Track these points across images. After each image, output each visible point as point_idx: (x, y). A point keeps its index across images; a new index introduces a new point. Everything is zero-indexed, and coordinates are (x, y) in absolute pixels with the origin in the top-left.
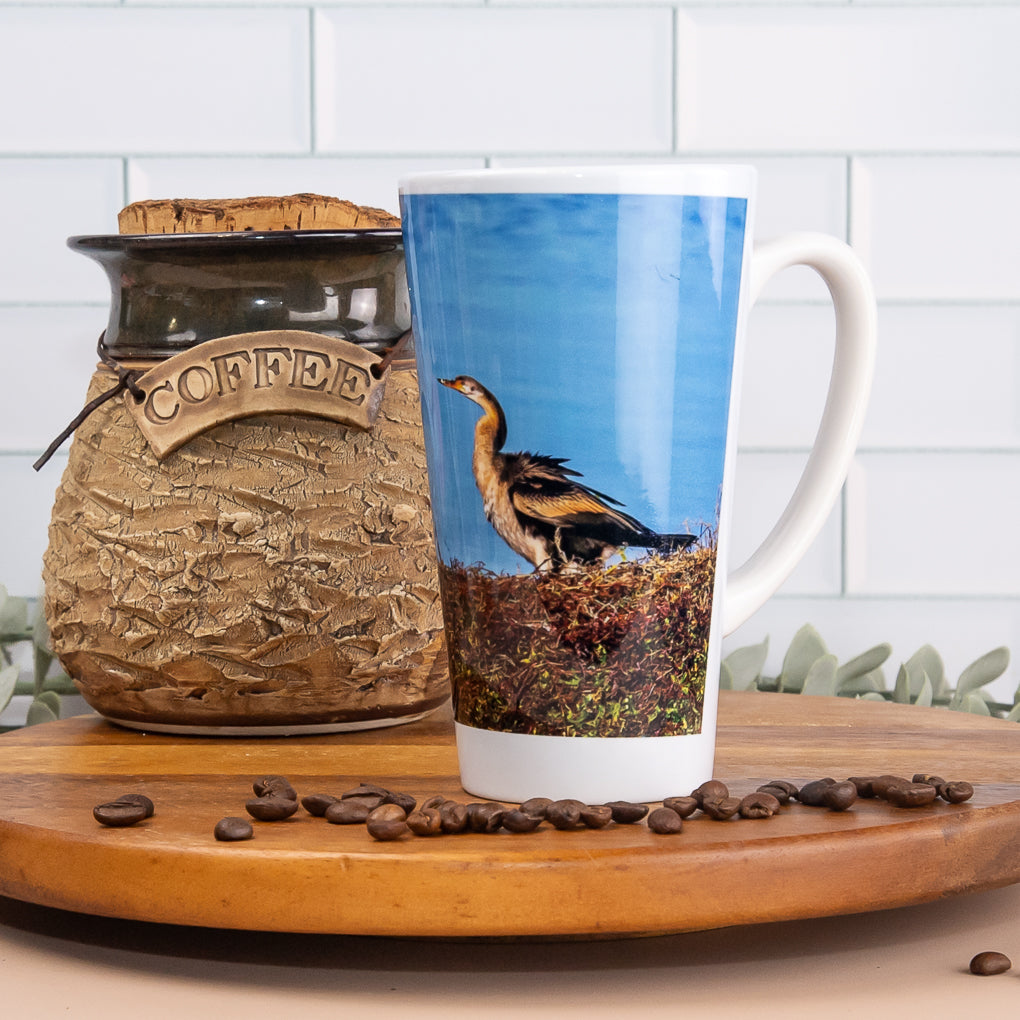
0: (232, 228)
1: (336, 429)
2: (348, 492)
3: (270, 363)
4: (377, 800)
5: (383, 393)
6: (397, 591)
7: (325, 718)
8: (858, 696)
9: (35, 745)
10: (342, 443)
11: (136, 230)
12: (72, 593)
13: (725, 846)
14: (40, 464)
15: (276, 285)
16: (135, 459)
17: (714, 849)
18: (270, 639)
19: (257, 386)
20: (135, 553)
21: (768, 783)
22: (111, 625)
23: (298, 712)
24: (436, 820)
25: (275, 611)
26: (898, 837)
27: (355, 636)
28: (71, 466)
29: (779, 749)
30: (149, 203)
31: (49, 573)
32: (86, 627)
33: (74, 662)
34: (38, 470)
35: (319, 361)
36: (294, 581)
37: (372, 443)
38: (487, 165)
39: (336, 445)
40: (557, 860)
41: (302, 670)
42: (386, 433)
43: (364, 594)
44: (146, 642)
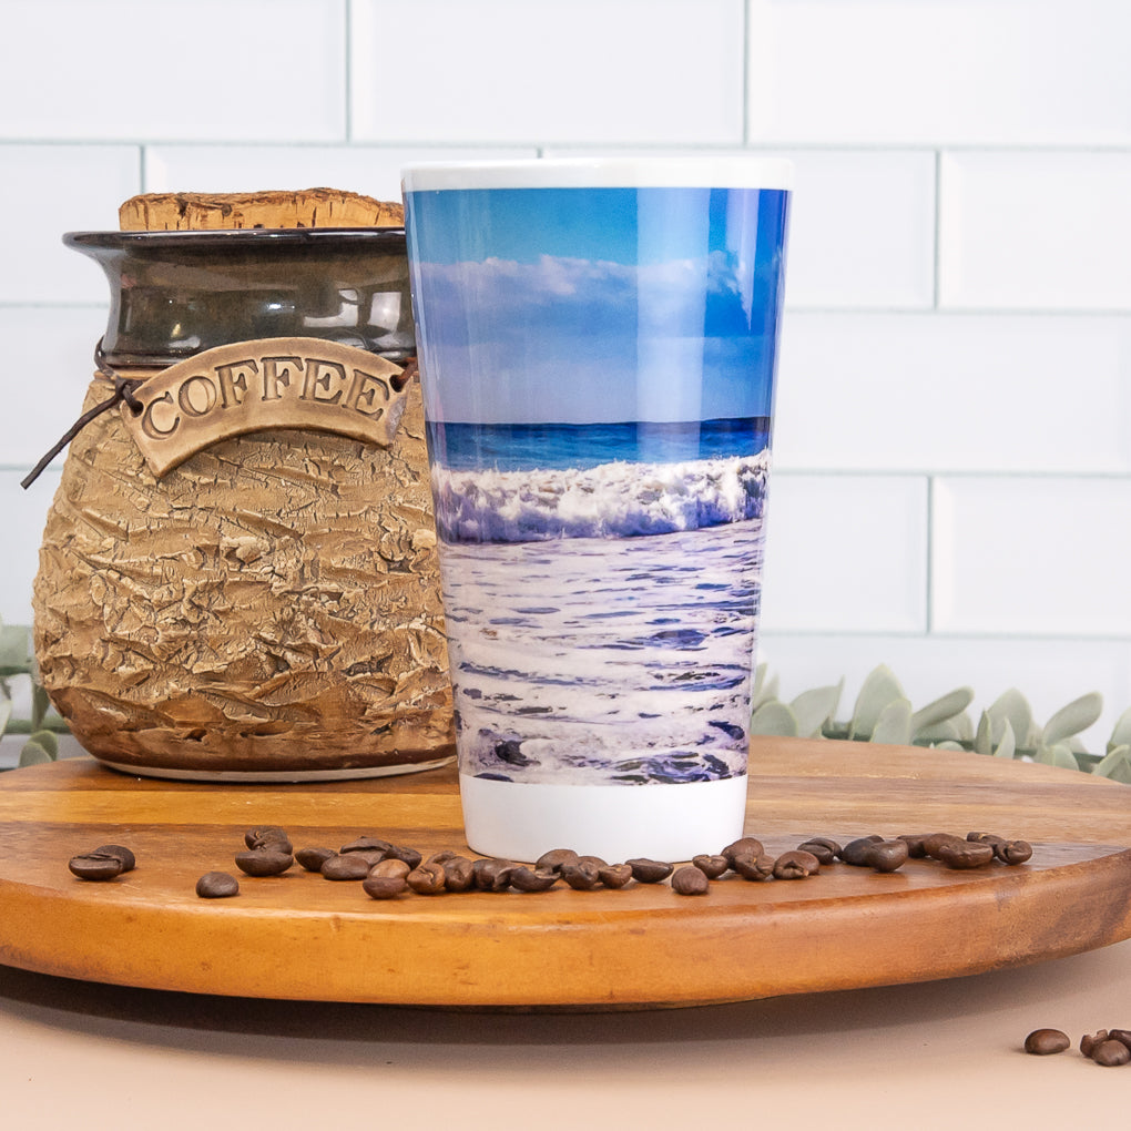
0: (240, 225)
1: (352, 446)
2: (363, 516)
3: (279, 373)
4: (378, 855)
5: (404, 407)
6: (417, 624)
7: (336, 764)
8: (932, 745)
9: (20, 789)
10: (358, 461)
11: (137, 227)
12: (63, 623)
13: (753, 909)
14: (28, 482)
15: (287, 288)
16: (131, 477)
17: (739, 913)
18: (276, 676)
19: (264, 398)
20: (129, 580)
21: (809, 840)
22: (103, 659)
23: (306, 756)
24: (440, 876)
25: (281, 645)
26: (945, 901)
27: (369, 674)
28: (64, 483)
29: (831, 803)
30: (151, 197)
31: (40, 601)
32: (76, 661)
33: (63, 700)
34: (26, 488)
35: (333, 371)
36: (303, 612)
37: (391, 462)
38: (540, 155)
39: (350, 463)
40: (568, 923)
41: (311, 711)
42: (407, 451)
43: (380, 627)
44: (141, 678)
